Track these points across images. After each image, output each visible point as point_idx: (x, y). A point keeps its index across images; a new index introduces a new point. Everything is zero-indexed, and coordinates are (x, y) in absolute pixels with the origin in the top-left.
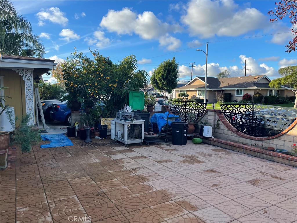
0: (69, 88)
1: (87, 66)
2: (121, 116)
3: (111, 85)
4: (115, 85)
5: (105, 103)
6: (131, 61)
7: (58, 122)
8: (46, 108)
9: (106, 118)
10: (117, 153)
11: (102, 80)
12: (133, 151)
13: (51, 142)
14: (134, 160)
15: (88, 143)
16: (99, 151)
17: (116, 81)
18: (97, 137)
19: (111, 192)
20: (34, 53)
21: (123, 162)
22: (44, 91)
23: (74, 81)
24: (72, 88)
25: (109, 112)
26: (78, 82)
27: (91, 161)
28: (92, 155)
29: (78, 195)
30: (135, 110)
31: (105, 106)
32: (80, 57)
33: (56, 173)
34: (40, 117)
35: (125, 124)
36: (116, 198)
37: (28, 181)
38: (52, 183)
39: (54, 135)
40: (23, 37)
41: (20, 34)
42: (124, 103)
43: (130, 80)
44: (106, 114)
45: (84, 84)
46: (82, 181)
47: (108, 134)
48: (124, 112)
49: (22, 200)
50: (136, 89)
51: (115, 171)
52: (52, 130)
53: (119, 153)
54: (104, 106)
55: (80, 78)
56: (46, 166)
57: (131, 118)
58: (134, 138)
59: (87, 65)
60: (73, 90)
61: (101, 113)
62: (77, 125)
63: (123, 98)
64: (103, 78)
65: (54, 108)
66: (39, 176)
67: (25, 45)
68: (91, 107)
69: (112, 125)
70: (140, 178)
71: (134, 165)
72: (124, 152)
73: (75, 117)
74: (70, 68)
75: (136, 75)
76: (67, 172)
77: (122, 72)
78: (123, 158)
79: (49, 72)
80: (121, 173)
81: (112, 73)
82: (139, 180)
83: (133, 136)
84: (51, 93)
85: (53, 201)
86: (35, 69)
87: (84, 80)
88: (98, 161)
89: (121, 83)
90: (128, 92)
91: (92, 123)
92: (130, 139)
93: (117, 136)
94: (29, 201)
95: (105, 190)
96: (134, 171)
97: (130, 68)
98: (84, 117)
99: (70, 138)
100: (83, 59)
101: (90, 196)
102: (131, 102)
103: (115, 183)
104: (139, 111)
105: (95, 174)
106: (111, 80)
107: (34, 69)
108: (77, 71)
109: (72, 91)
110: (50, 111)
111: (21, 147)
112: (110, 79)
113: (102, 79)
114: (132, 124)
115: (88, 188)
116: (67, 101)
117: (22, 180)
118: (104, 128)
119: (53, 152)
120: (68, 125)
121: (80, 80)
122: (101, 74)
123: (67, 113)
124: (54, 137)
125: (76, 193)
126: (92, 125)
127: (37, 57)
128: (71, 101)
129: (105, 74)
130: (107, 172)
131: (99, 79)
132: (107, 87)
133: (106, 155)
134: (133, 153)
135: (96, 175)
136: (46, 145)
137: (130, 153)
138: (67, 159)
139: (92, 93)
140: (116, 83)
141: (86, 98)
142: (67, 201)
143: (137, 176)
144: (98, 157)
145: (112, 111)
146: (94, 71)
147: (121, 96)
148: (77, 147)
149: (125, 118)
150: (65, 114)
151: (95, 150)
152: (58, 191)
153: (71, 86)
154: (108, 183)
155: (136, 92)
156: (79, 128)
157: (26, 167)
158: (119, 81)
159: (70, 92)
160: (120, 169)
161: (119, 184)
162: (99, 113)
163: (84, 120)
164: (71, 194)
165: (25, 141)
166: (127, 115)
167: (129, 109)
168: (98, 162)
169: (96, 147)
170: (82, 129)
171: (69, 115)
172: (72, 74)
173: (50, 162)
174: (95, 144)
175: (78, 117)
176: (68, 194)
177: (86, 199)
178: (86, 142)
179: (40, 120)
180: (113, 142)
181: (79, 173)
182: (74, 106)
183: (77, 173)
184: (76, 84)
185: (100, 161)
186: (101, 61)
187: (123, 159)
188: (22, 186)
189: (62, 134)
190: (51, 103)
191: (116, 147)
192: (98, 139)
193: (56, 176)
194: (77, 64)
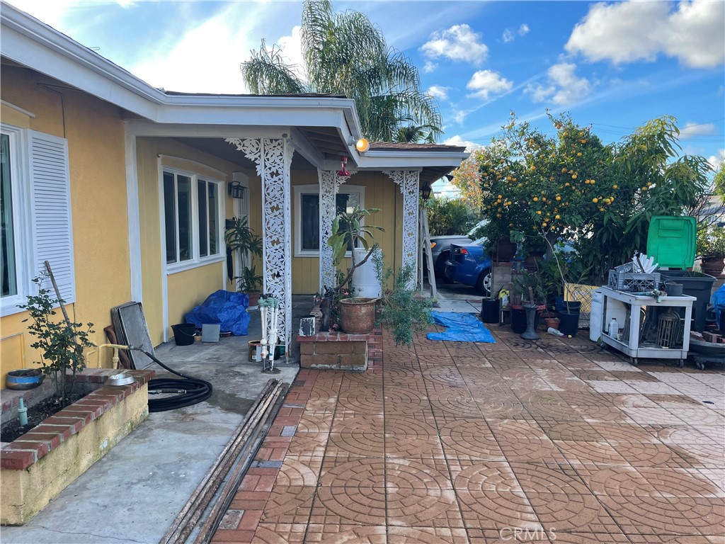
0: (491, 210)
1: (538, 156)
2: (621, 281)
3: (599, 201)
4: (608, 200)
5: (575, 245)
6: (661, 133)
7: (461, 285)
8: (438, 254)
9: (576, 285)
10: (606, 377)
11: (574, 188)
12: (655, 379)
13: (447, 329)
14: (658, 404)
15: (529, 341)
16: (557, 365)
17: (611, 191)
18: (551, 330)
19: (592, 472)
20: (421, 134)
21: (623, 403)
22: (434, 216)
23: (506, 192)
24: (499, 210)
25: (588, 269)
26: (514, 195)
27: (540, 386)
28: (540, 371)
29: (510, 460)
30: (662, 269)
31: (577, 253)
32: (523, 134)
33: (459, 398)
34: (426, 272)
35: (633, 302)
36: (607, 489)
37: (406, 404)
38: (453, 419)
39: (453, 314)
40: (402, 101)
41: (396, 96)
42: (632, 248)
43: (654, 185)
44: (579, 273)
45: (527, 199)
46: (519, 429)
47: (580, 326)
48: (631, 271)
49: (395, 440)
50: (673, 209)
51: (604, 421)
52: (449, 303)
53: (612, 379)
54: (573, 253)
55: (520, 185)
56: (439, 379)
57: (651, 288)
58: (660, 345)
59: (538, 151)
60: (500, 213)
61: (566, 272)
62: (503, 296)
63: (629, 233)
64: (578, 182)
65: (455, 254)
66: (426, 398)
67: (406, 117)
68: (541, 254)
69: (594, 304)
70: (674, 455)
71: (657, 416)
72: (628, 379)
73: (501, 278)
74: (497, 162)
75: (674, 172)
76: (483, 402)
77: (632, 166)
78: (623, 392)
79: (450, 174)
80: (618, 431)
81: (603, 167)
82: (672, 458)
83: (655, 339)
84: (448, 221)
85: (456, 458)
86: (425, 168)
87: (528, 188)
88: (556, 388)
89: (625, 196)
90: (645, 216)
91: (541, 294)
92: (646, 346)
93: (607, 333)
94: (410, 447)
95: (575, 463)
96: (658, 431)
97: (656, 153)
98: (521, 277)
99: (487, 324)
100: (528, 139)
101: (539, 469)
102: (652, 243)
103: (603, 451)
104: (675, 272)
105: (548, 419)
106: (599, 186)
107: (421, 170)
108: (512, 168)
109: (498, 215)
110: (446, 260)
111: (394, 333)
112: (595, 184)
113: (575, 186)
114: (654, 304)
115: (534, 447)
116: (484, 239)
117: (395, 401)
118: (570, 310)
119: (453, 352)
120: (485, 296)
121: (520, 188)
122: (572, 171)
123: (481, 267)
124: (452, 318)
125: (507, 453)
126: (541, 299)
127: (427, 142)
128: (495, 240)
129: (584, 171)
130: (581, 420)
131: (567, 184)
132: (587, 206)
133: (576, 378)
134: (653, 384)
135: (552, 422)
136: (437, 335)
137: (645, 384)
138: (482, 373)
139: (547, 220)
140: (613, 194)
141: (529, 232)
142: (487, 466)
143: (668, 447)
144: (556, 378)
145: (594, 267)
146: (555, 166)
147: (623, 229)
148: (504, 348)
149: (635, 287)
150: (477, 268)
151: (548, 361)
152: (465, 438)
153: (496, 203)
154: (584, 447)
155: (670, 217)
156: (509, 302)
157: (402, 374)
158: (621, 188)
159: (494, 219)
160: (615, 419)
161: (613, 458)
162: (560, 271)
163: (522, 287)
164: (495, 453)
165: (402, 321)
166: (639, 281)
167: (646, 265)
168: (557, 392)
169: (551, 353)
170: (518, 307)
171: (487, 271)
172: (500, 176)
173: (446, 371)
174: (547, 347)
175: (508, 278)
176: (489, 451)
177: (530, 472)
178: (524, 339)
179: (426, 280)
180: (595, 348)
181: (511, 409)
182: (499, 250)
183: (506, 409)
184: (510, 198)
185: (562, 390)
186: (574, 140)
187: (626, 394)
188: (395, 413)
189: (470, 314)
190: (448, 243)
191: (603, 361)
192: (554, 335)
193: (460, 406)
194: (514, 152)
